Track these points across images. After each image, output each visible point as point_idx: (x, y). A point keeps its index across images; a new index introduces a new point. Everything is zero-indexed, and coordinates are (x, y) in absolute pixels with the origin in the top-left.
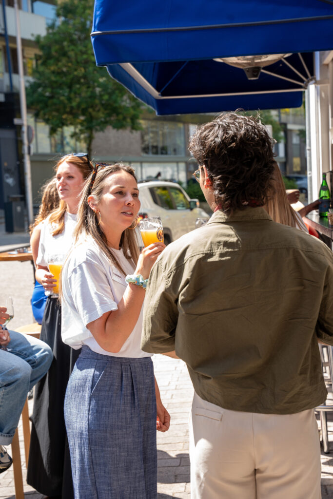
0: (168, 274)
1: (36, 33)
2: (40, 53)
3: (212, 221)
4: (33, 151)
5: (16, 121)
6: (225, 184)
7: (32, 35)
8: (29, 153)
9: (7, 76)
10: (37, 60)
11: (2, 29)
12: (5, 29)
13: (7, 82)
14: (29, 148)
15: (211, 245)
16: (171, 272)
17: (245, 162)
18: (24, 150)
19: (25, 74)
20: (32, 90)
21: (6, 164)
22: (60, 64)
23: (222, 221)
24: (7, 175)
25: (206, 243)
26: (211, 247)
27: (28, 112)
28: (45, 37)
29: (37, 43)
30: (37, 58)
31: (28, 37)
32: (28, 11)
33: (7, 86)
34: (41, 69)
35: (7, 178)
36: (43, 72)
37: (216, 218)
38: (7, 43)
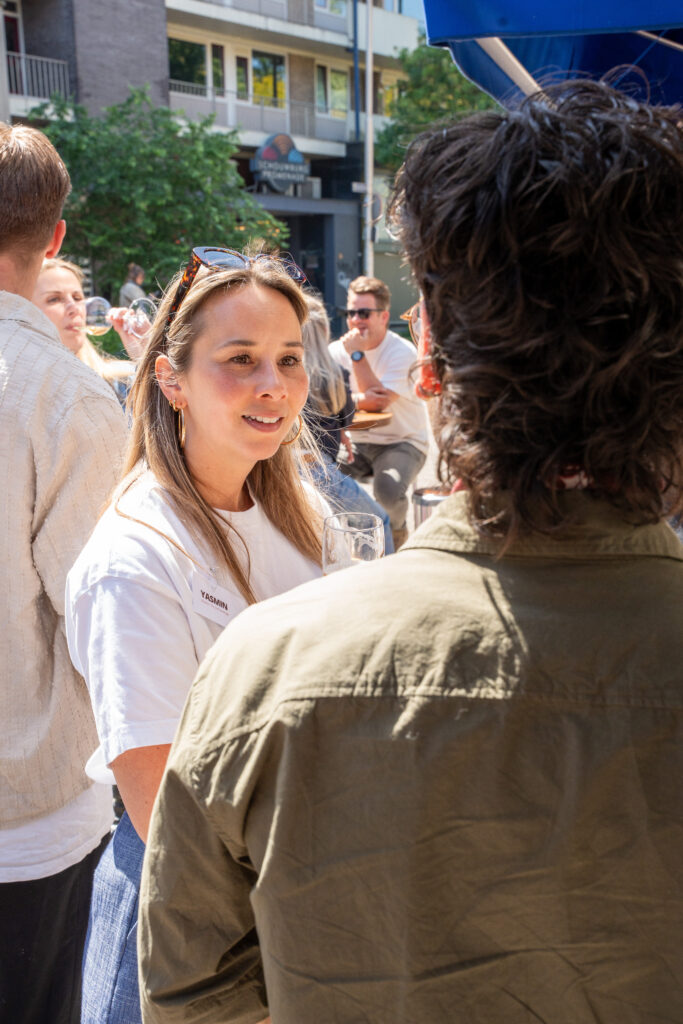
0: (206, 755)
1: (401, 45)
2: (406, 78)
3: (421, 538)
4: (378, 236)
5: (356, 187)
6: (485, 402)
7: (395, 48)
8: (373, 239)
9: (352, 115)
10: (400, 91)
11: (350, 41)
12: (355, 41)
13: (351, 126)
14: (374, 231)
15: (393, 662)
16: (219, 750)
17: (598, 321)
18: (366, 235)
19: (376, 111)
20: (387, 137)
21: (341, 256)
22: (434, 95)
23: (460, 547)
24: (341, 273)
25: (373, 646)
26: (391, 671)
27: (376, 174)
28: (416, 52)
29: (402, 62)
30: (402, 86)
31: (388, 51)
32: (393, 10)
33: (351, 133)
34: (405, 103)
35: (342, 278)
36: (405, 108)
37: (439, 530)
38: (356, 62)
